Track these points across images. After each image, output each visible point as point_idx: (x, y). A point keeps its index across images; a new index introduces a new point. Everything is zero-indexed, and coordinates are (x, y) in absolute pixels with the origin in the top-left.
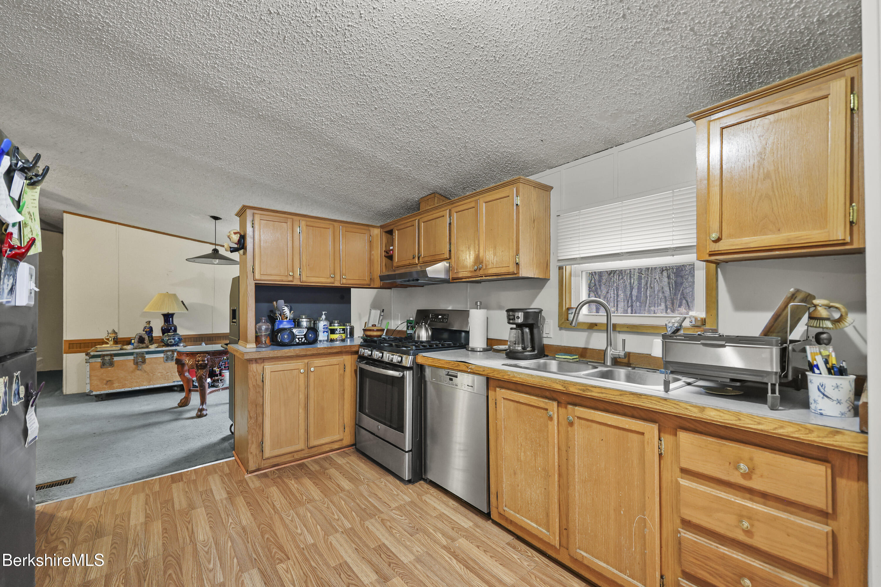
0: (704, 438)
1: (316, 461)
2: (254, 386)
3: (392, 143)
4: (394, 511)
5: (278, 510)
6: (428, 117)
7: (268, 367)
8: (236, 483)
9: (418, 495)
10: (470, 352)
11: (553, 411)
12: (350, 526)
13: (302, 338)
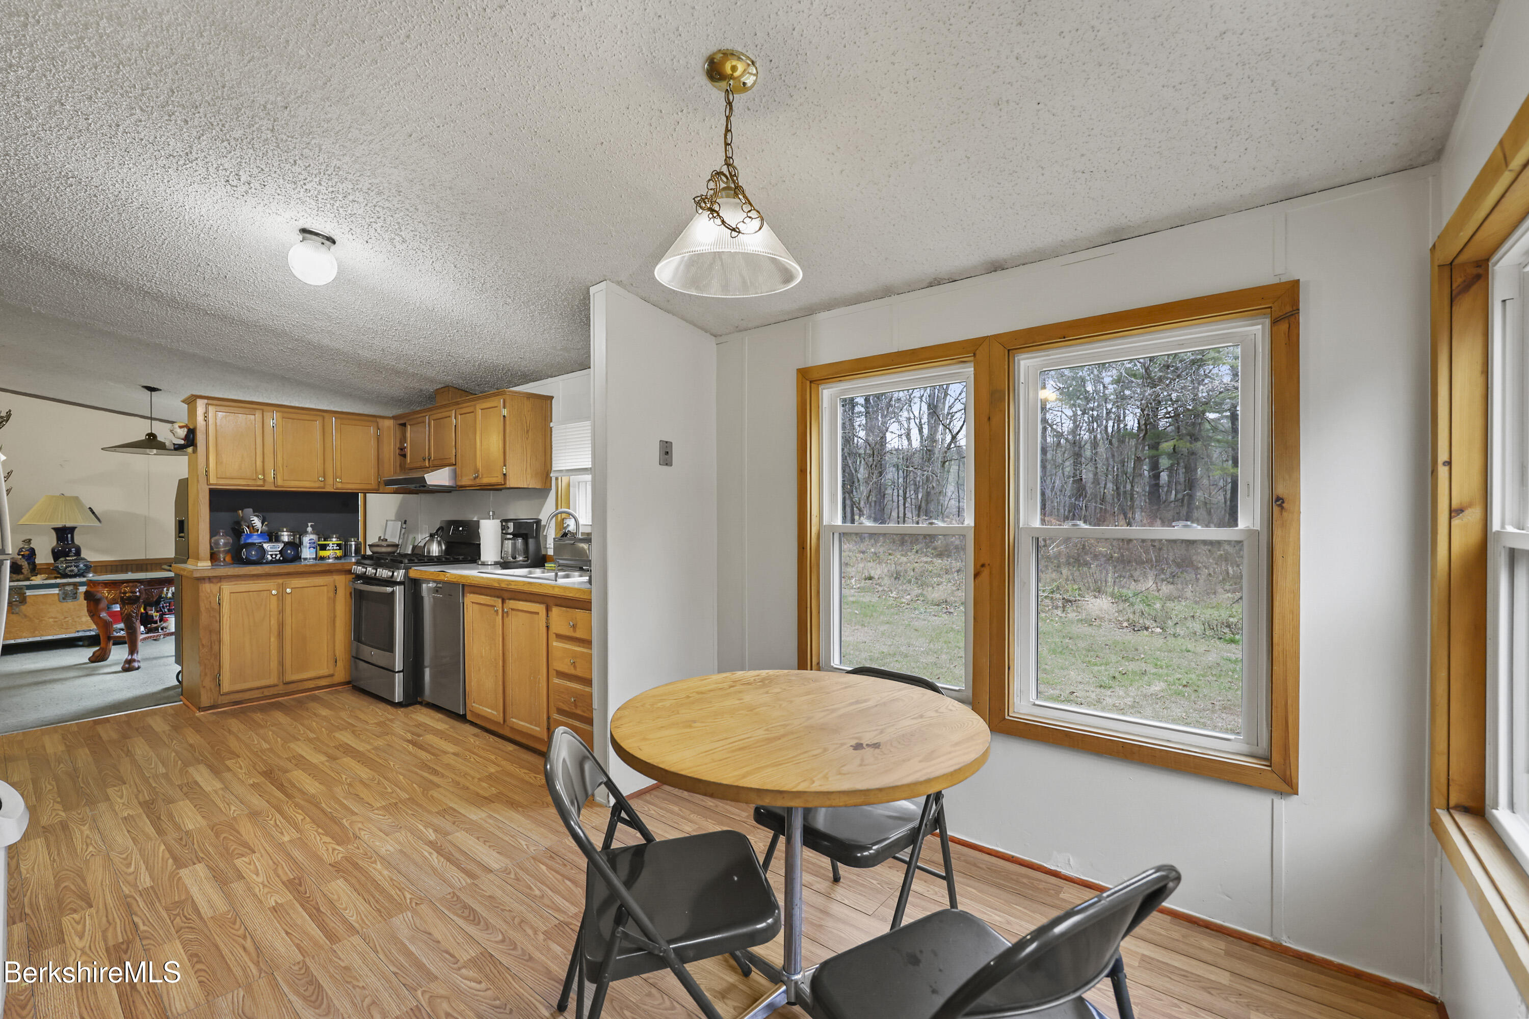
1: (298, 700)
2: (207, 609)
4: (370, 726)
5: (233, 733)
7: (227, 587)
8: (184, 720)
11: (498, 606)
12: (315, 737)
13: (276, 555)
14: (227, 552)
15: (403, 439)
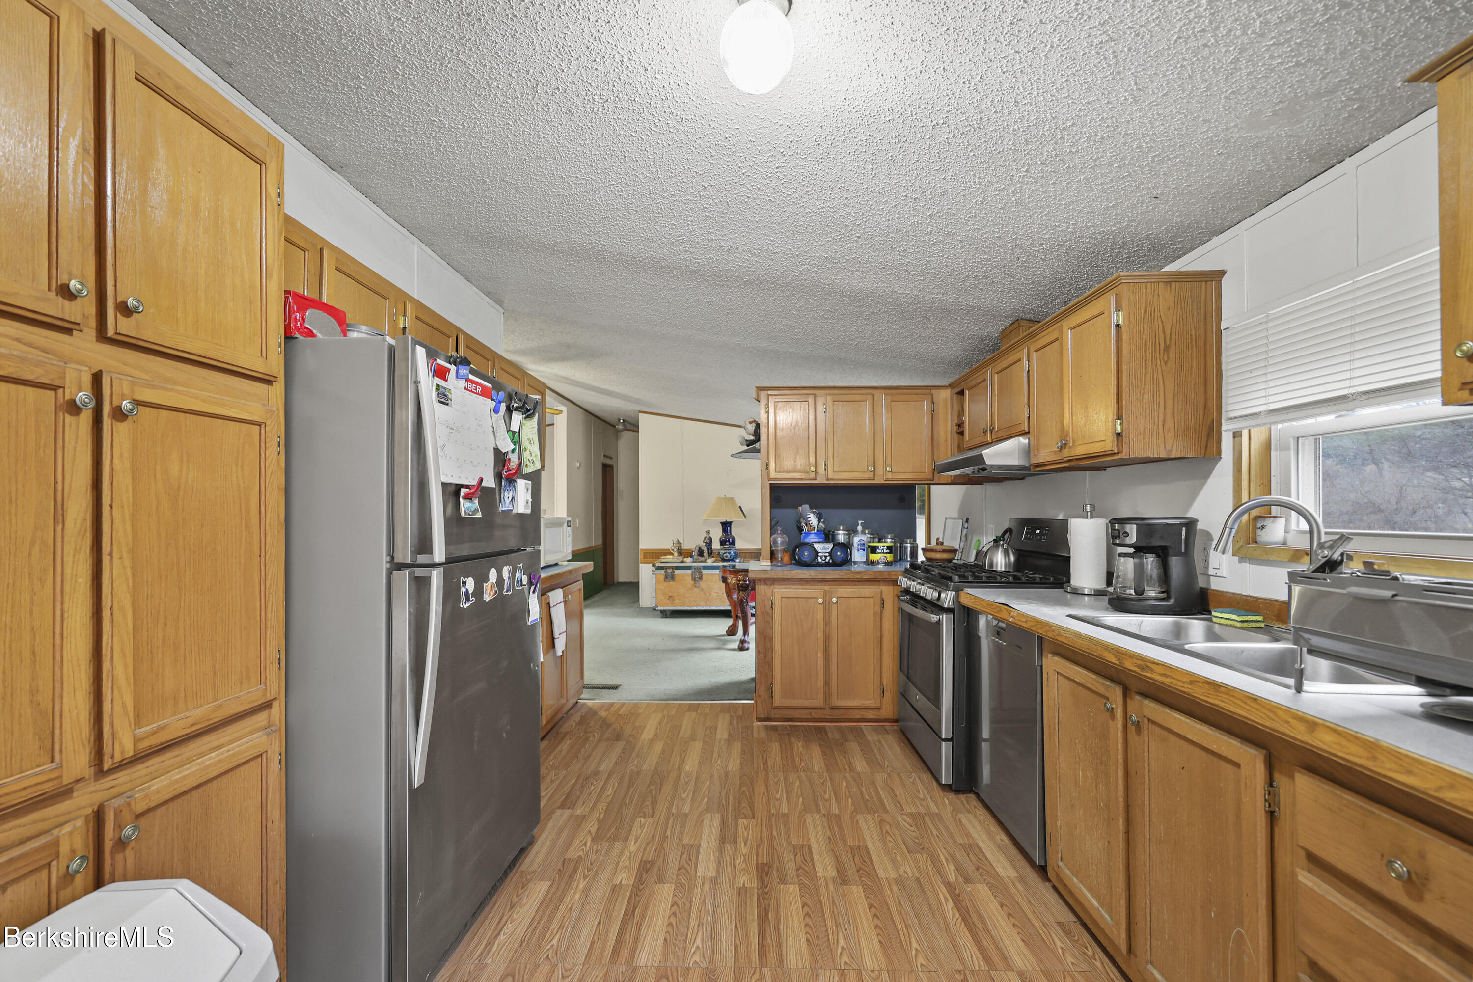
0: (1338, 792)
1: (840, 729)
2: (763, 612)
3: (907, 270)
4: (904, 816)
5: (768, 767)
6: (932, 226)
7: (780, 591)
8: (742, 727)
9: (954, 810)
10: (1069, 596)
11: (1116, 701)
12: (837, 812)
13: (826, 557)
14: (784, 551)
15: (961, 413)
